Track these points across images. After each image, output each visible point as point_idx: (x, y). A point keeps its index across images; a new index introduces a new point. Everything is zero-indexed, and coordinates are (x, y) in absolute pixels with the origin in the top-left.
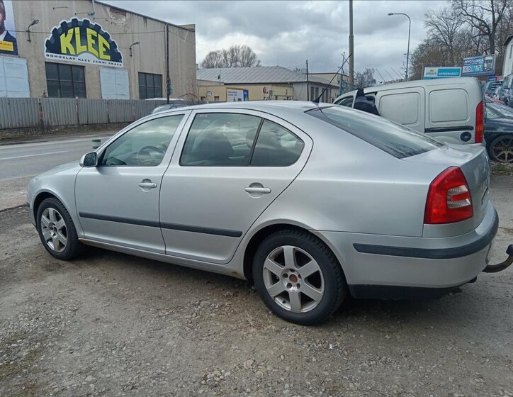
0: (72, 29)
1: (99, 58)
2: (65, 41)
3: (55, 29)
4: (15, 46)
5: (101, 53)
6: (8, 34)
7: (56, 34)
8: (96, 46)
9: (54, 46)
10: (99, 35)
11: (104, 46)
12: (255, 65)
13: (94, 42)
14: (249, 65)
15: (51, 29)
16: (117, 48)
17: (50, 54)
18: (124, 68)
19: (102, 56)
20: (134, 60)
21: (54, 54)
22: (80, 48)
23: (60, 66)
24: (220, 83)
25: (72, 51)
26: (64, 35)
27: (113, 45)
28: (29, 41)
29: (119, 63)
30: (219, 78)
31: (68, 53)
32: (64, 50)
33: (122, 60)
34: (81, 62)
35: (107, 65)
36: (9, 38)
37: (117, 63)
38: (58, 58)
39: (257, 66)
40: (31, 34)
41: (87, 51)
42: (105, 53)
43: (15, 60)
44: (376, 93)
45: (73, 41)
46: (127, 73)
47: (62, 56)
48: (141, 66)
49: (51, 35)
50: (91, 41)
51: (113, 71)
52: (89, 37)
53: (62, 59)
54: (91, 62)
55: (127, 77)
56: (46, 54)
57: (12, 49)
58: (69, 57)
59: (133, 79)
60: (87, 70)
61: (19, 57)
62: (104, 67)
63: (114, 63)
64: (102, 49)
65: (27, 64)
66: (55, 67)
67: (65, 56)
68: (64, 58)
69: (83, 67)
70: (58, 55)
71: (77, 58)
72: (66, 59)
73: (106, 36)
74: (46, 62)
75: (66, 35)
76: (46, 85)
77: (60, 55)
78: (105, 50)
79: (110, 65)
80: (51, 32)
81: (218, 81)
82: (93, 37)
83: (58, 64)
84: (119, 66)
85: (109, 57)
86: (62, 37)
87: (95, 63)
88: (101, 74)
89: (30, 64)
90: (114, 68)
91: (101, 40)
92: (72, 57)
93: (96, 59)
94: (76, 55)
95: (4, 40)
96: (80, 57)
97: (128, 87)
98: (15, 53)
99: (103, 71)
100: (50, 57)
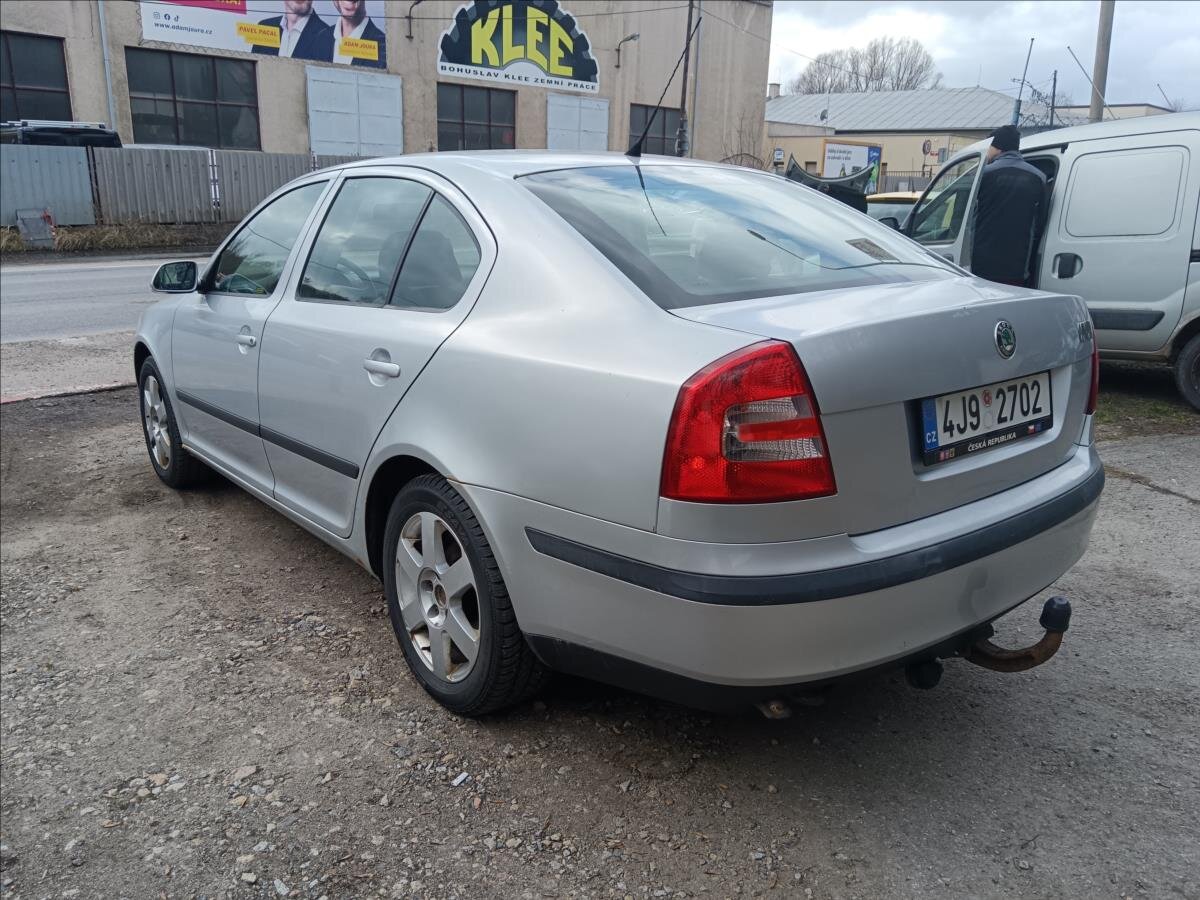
0: (497, 11)
1: (548, 73)
2: (481, 36)
3: (463, 10)
4: (382, 50)
5: (554, 60)
6: (370, 25)
7: (464, 22)
8: (544, 47)
9: (457, 49)
10: (553, 22)
11: (562, 45)
12: (927, 85)
13: (539, 36)
14: (911, 85)
15: (454, 10)
16: (590, 51)
17: (448, 65)
18: (600, 96)
19: (556, 68)
20: (624, 76)
21: (456, 66)
22: (510, 51)
23: (467, 93)
24: (824, 129)
25: (494, 59)
26: (480, 21)
27: (581, 43)
28: (410, 37)
29: (591, 84)
30: (823, 117)
31: (485, 63)
32: (476, 57)
33: (598, 76)
34: (511, 81)
35: (565, 87)
36: (372, 33)
37: (585, 83)
38: (463, 75)
39: (934, 87)
40: (414, 22)
41: (525, 59)
42: (562, 62)
43: (379, 79)
44: (1064, 147)
45: (497, 36)
46: (605, 106)
47: (472, 68)
48: (637, 89)
49: (454, 23)
50: (533, 35)
51: (575, 101)
52: (531, 25)
53: (471, 76)
54: (531, 82)
55: (605, 113)
56: (440, 64)
57: (375, 57)
58: (485, 71)
59: (617, 119)
60: (521, 99)
61: (388, 73)
62: (558, 92)
63: (579, 83)
64: (556, 53)
65: (402, 88)
66: (456, 94)
67: (479, 69)
68: (476, 73)
69: (514, 93)
70: (464, 67)
71: (502, 73)
72: (478, 77)
73: (567, 23)
74: (439, 83)
75: (483, 24)
76: (435, 130)
77: (468, 67)
78: (562, 54)
79: (572, 88)
80: (455, 16)
81: (821, 124)
82: (540, 27)
83: (462, 87)
84: (590, 91)
85: (569, 71)
86: (476, 27)
87: (539, 84)
88: (550, 108)
89: (408, 87)
90: (577, 94)
91: (557, 32)
92: (492, 71)
93: (542, 75)
94: (502, 66)
95: (363, 37)
96: (509, 70)
97: (605, 136)
98: (380, 64)
99: (555, 102)
100: (447, 72)
